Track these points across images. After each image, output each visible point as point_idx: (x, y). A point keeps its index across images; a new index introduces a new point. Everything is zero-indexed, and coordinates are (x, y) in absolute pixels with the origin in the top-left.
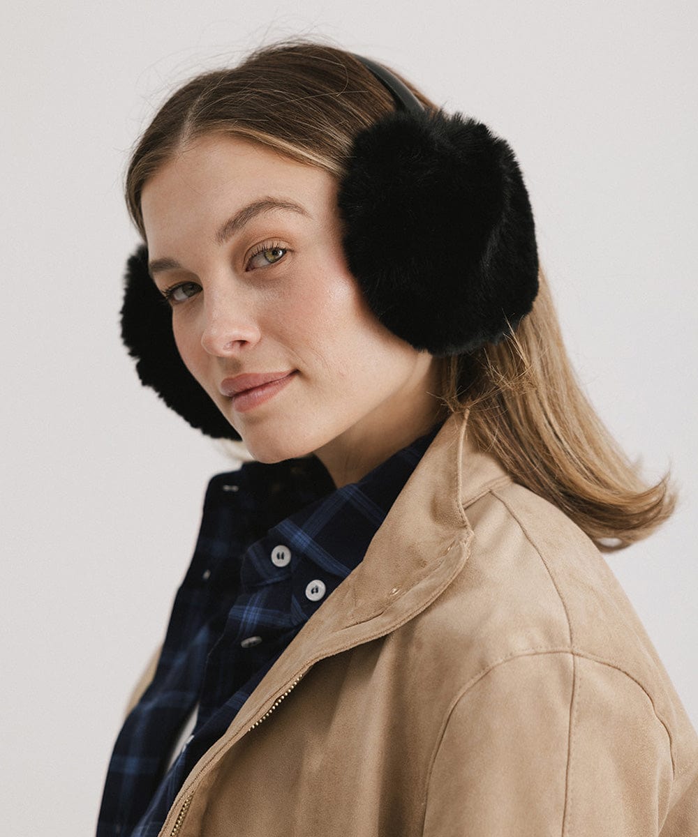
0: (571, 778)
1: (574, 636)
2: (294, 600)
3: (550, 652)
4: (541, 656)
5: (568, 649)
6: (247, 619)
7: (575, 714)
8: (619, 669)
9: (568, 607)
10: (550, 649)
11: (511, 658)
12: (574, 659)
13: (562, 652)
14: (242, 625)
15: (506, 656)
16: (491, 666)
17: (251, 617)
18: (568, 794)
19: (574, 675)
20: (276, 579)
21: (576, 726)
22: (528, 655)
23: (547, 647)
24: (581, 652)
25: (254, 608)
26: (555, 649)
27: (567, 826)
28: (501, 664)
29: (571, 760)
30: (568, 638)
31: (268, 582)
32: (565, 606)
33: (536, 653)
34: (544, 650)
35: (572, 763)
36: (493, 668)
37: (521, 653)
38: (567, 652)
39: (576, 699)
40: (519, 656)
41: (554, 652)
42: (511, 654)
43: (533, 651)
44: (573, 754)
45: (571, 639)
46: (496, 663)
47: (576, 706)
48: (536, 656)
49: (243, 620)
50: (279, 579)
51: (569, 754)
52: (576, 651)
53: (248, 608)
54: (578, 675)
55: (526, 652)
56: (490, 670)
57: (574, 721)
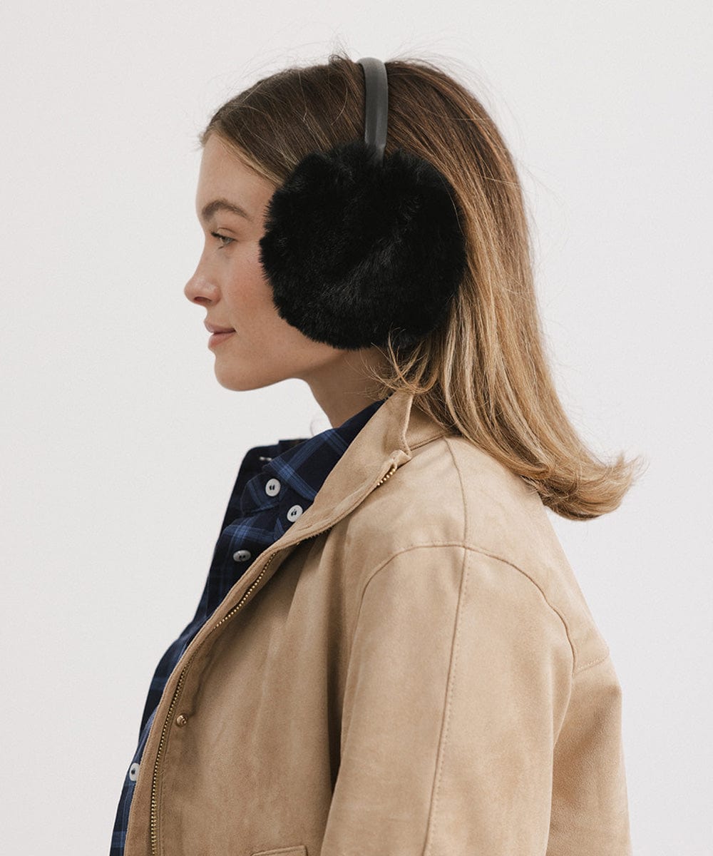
0: (456, 648)
1: (468, 533)
2: (278, 522)
3: (445, 546)
4: (438, 548)
5: (461, 544)
6: (237, 535)
7: (463, 596)
8: (507, 563)
9: (468, 512)
10: (446, 543)
11: (412, 548)
12: (465, 552)
13: (456, 545)
14: (233, 538)
15: (408, 546)
16: (395, 553)
17: (241, 533)
18: (453, 661)
19: (464, 565)
20: (268, 507)
21: (463, 606)
22: (427, 547)
23: (443, 542)
24: (473, 547)
25: (245, 526)
26: (450, 543)
27: (451, 686)
28: (403, 552)
29: (457, 633)
30: (463, 534)
31: (262, 509)
32: (465, 511)
33: (435, 546)
34: (441, 543)
35: (458, 635)
36: (397, 555)
37: (421, 545)
38: (459, 546)
39: (465, 583)
40: (418, 547)
41: (449, 546)
42: (412, 545)
43: (431, 544)
44: (459, 628)
45: (465, 535)
46: (398, 552)
47: (464, 590)
48: (434, 548)
49: (234, 535)
50: (271, 506)
51: (455, 629)
52: (467, 545)
53: (240, 526)
54: (467, 564)
55: (426, 544)
56: (394, 557)
57: (462, 602)
